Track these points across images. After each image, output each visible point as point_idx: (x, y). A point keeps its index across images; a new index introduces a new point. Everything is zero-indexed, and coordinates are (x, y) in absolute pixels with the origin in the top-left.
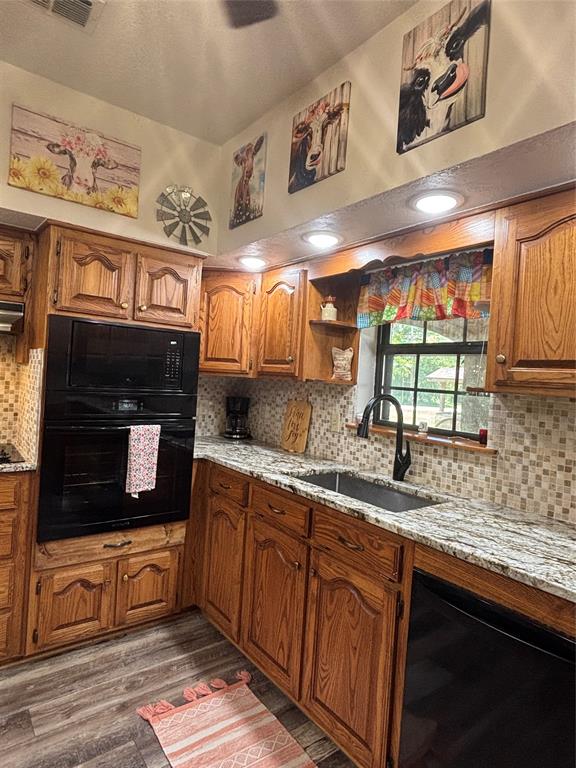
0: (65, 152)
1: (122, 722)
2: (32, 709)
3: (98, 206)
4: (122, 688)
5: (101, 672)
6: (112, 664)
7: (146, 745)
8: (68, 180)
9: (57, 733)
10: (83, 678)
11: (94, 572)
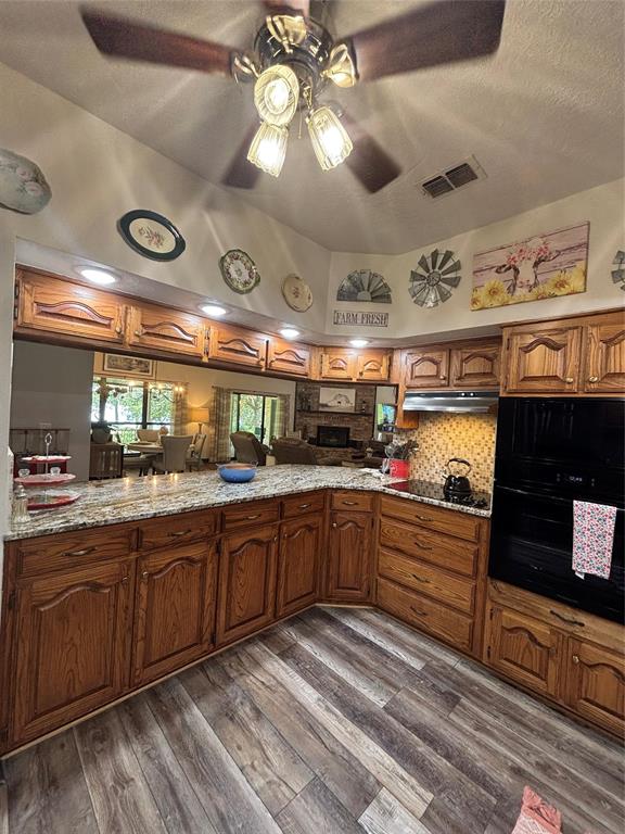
0: (510, 268)
1: (505, 778)
2: (464, 700)
3: (541, 297)
4: (533, 759)
5: (532, 730)
6: (547, 734)
7: (502, 816)
8: (512, 289)
10: (513, 718)
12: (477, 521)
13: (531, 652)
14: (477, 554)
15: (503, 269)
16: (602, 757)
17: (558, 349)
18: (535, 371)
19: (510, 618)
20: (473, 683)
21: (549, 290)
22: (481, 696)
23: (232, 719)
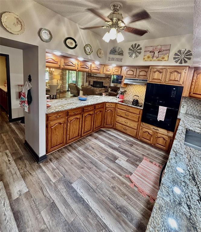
0: (153, 52)
1: (141, 156)
2: (134, 145)
3: (159, 60)
4: (146, 153)
5: (146, 149)
6: (149, 150)
7: (140, 160)
8: (153, 57)
9: (133, 150)
10: (143, 148)
11: (150, 132)
12: (140, 110)
13: (148, 136)
14: (139, 117)
15: (151, 52)
16: (158, 153)
17: (161, 73)
18: (155, 77)
19: (145, 130)
20: (136, 143)
21: (161, 59)
22: (137, 144)
23: (88, 149)
